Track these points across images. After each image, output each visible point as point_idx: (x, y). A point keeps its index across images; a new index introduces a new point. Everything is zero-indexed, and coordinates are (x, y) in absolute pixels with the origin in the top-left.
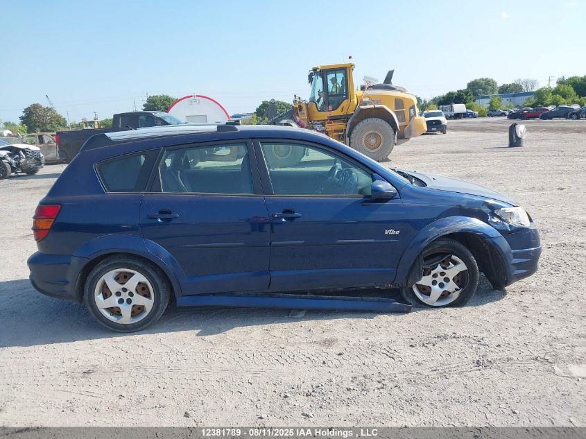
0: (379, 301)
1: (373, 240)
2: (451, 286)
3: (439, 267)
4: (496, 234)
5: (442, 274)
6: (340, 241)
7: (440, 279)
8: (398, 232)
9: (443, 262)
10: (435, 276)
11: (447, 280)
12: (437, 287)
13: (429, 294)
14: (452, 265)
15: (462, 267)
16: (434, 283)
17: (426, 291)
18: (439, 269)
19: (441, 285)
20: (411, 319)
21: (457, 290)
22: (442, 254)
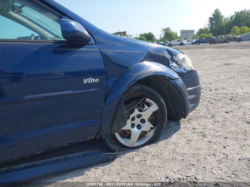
0: (84, 155)
1: (71, 92)
2: (147, 126)
3: (136, 110)
4: (176, 76)
5: (139, 116)
6: (28, 97)
7: (137, 121)
8: (97, 80)
9: (139, 105)
10: (133, 119)
11: (143, 121)
12: (135, 129)
13: (129, 137)
14: (146, 107)
15: (155, 107)
16: (133, 126)
17: (127, 135)
18: (136, 112)
19: (139, 127)
20: (118, 167)
21: (152, 128)
22: (138, 98)
